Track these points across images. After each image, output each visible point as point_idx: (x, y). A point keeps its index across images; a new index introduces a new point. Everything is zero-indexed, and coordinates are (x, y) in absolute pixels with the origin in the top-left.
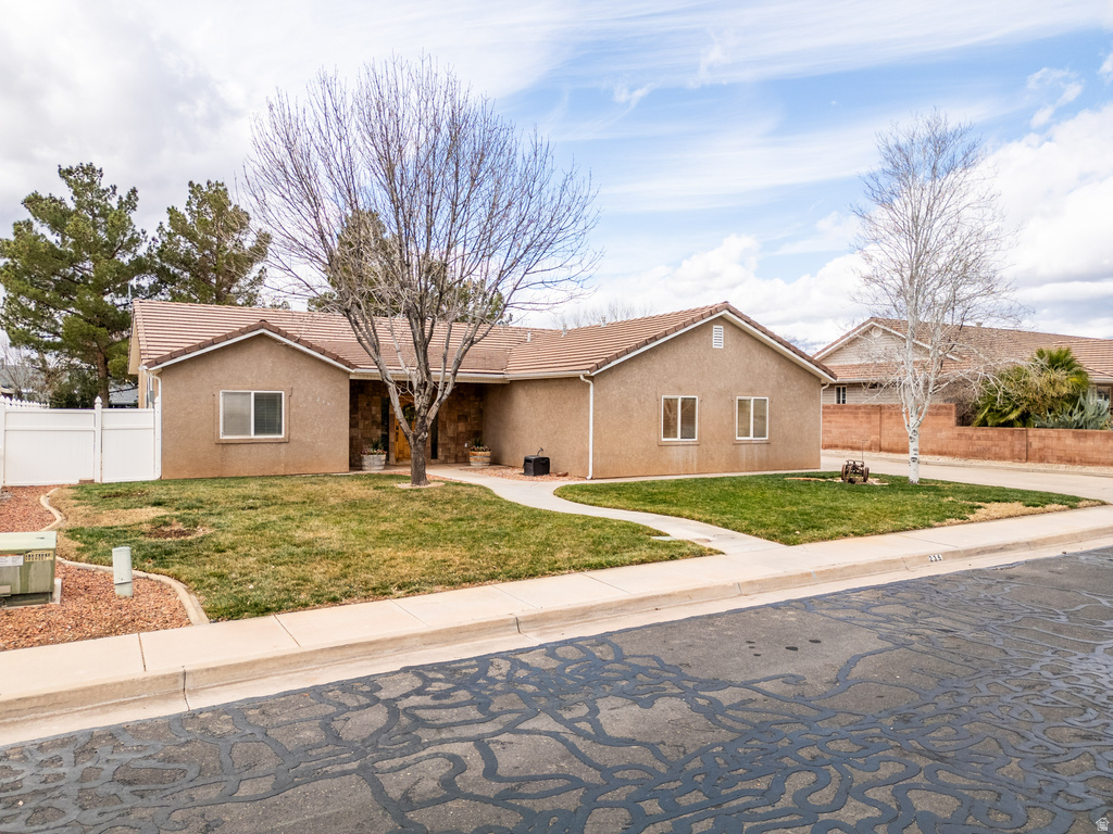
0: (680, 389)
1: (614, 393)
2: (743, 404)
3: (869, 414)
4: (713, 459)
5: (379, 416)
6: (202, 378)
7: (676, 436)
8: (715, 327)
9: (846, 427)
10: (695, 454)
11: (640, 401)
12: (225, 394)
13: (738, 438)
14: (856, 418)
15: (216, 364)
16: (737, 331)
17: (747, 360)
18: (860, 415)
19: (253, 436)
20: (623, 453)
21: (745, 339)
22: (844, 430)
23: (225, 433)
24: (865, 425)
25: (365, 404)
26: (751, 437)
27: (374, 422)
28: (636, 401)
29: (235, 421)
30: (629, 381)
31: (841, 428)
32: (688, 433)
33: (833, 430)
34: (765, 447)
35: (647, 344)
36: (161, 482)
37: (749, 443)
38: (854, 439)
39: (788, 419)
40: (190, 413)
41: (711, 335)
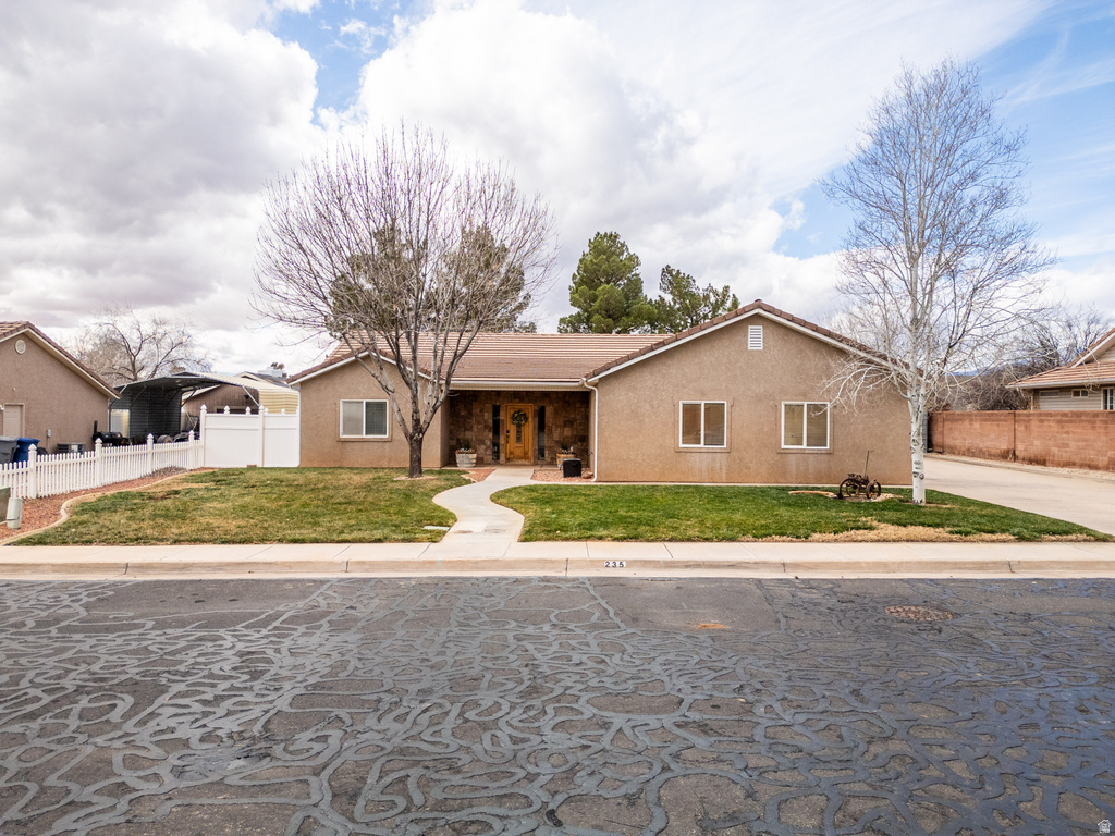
0: (703, 394)
1: (621, 398)
2: (793, 411)
3: (1106, 422)
4: (749, 468)
5: (490, 422)
6: (328, 390)
7: (699, 443)
8: (750, 327)
9: (1086, 440)
10: (724, 462)
11: (652, 406)
12: (345, 402)
13: (783, 446)
14: (1094, 428)
15: (338, 379)
16: (783, 330)
17: (798, 362)
18: (1098, 424)
19: (364, 436)
20: (633, 457)
21: (794, 338)
22: (1081, 444)
23: (344, 433)
24: (1103, 438)
25: (478, 411)
26: (804, 446)
27: (486, 427)
28: (647, 407)
29: (351, 424)
30: (639, 386)
31: (1078, 441)
32: (715, 437)
33: (1072, 444)
34: (825, 457)
35: (652, 349)
36: (299, 470)
37: (802, 452)
38: (1091, 455)
40: (319, 418)
41: (746, 336)
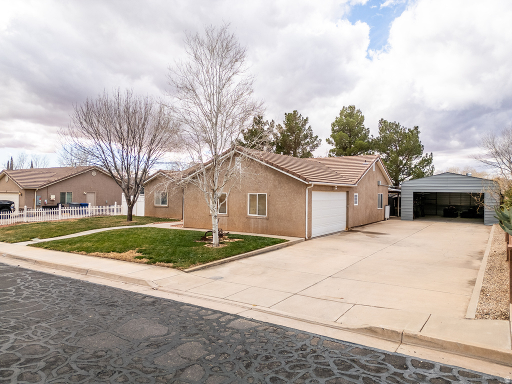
2: (252, 197)
4: (235, 224)
8: (236, 158)
10: (226, 220)
11: (202, 195)
12: (156, 192)
13: (249, 215)
15: (154, 183)
19: (161, 205)
20: (195, 217)
23: (156, 204)
26: (257, 215)
28: (200, 195)
34: (265, 221)
37: (255, 218)
39: (281, 206)
40: (149, 198)
41: (234, 162)
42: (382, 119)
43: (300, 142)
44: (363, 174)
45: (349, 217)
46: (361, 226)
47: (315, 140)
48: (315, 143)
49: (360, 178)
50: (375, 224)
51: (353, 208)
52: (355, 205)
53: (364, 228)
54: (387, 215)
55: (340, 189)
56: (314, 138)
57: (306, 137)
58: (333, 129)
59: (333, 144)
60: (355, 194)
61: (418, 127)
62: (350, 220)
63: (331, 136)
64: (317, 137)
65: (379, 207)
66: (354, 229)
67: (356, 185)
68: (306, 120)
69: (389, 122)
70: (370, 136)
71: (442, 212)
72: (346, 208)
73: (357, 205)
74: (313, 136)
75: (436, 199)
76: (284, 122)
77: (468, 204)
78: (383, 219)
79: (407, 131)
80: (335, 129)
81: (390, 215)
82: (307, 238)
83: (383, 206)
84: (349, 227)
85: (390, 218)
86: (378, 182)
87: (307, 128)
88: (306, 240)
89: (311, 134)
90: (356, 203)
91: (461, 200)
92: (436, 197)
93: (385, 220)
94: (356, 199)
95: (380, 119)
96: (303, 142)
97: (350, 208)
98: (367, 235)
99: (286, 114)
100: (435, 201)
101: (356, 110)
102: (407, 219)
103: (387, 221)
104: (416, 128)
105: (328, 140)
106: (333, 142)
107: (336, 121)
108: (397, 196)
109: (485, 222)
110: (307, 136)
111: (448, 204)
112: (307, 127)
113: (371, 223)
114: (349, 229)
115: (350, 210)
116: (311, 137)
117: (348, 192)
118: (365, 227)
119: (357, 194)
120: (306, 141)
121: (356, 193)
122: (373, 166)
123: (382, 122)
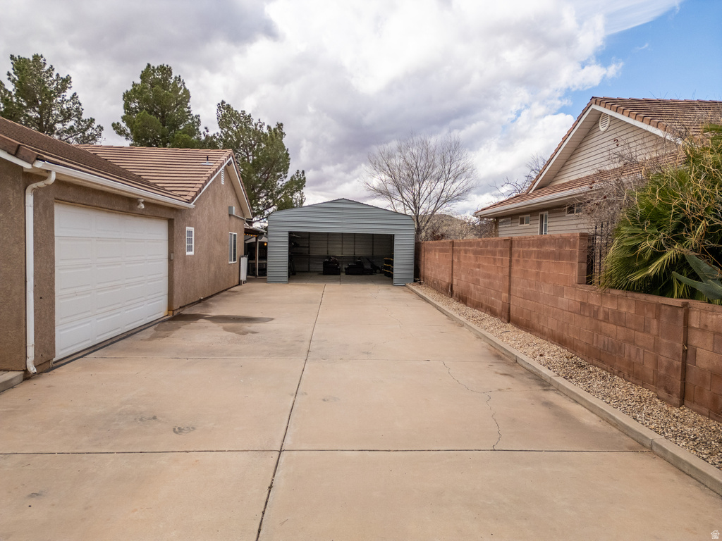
3: (502, 254)
9: (488, 277)
18: (497, 256)
22: (487, 280)
24: (500, 274)
33: (481, 281)
38: (492, 296)
42: (223, 102)
43: (52, 125)
44: (206, 183)
45: (176, 282)
46: (200, 301)
47: (89, 126)
48: (89, 132)
49: (200, 190)
50: (225, 293)
51: (185, 262)
52: (188, 253)
53: (207, 306)
54: (243, 276)
55: (154, 210)
56: (85, 121)
57: (67, 115)
58: (127, 107)
59: (127, 135)
60: (188, 228)
61: (282, 125)
62: (177, 290)
63: (124, 118)
64: (92, 120)
65: (231, 260)
66: (186, 312)
67: (192, 205)
68: (67, 81)
69: (234, 109)
70: (202, 129)
71: (321, 268)
72: (167, 261)
73: (192, 253)
74: (84, 117)
75: (309, 247)
76: (9, 74)
77: (351, 254)
78: (237, 282)
79: (265, 130)
80: (133, 105)
81: (248, 273)
82: (32, 369)
83: (237, 259)
84: (176, 306)
85: (248, 280)
86: (230, 208)
87: (68, 98)
88: (27, 377)
89: (79, 112)
90: (190, 249)
91: (342, 248)
92: (309, 244)
93: (240, 283)
94: (190, 241)
95: (220, 102)
96: (59, 126)
97: (176, 263)
98: (225, 329)
99: (12, 57)
100: (307, 249)
101: (173, 76)
102: (277, 281)
103: (243, 286)
104: (280, 126)
105: (116, 127)
106: (129, 131)
107: (134, 91)
108: (253, 240)
109: (395, 281)
110: (70, 115)
111: (325, 253)
112: (68, 94)
113: (218, 293)
114: (176, 313)
115: (178, 266)
116: (79, 119)
117: (171, 222)
118: (209, 302)
119: (192, 229)
120: (68, 127)
121: (190, 226)
122: (220, 173)
123: (223, 106)
